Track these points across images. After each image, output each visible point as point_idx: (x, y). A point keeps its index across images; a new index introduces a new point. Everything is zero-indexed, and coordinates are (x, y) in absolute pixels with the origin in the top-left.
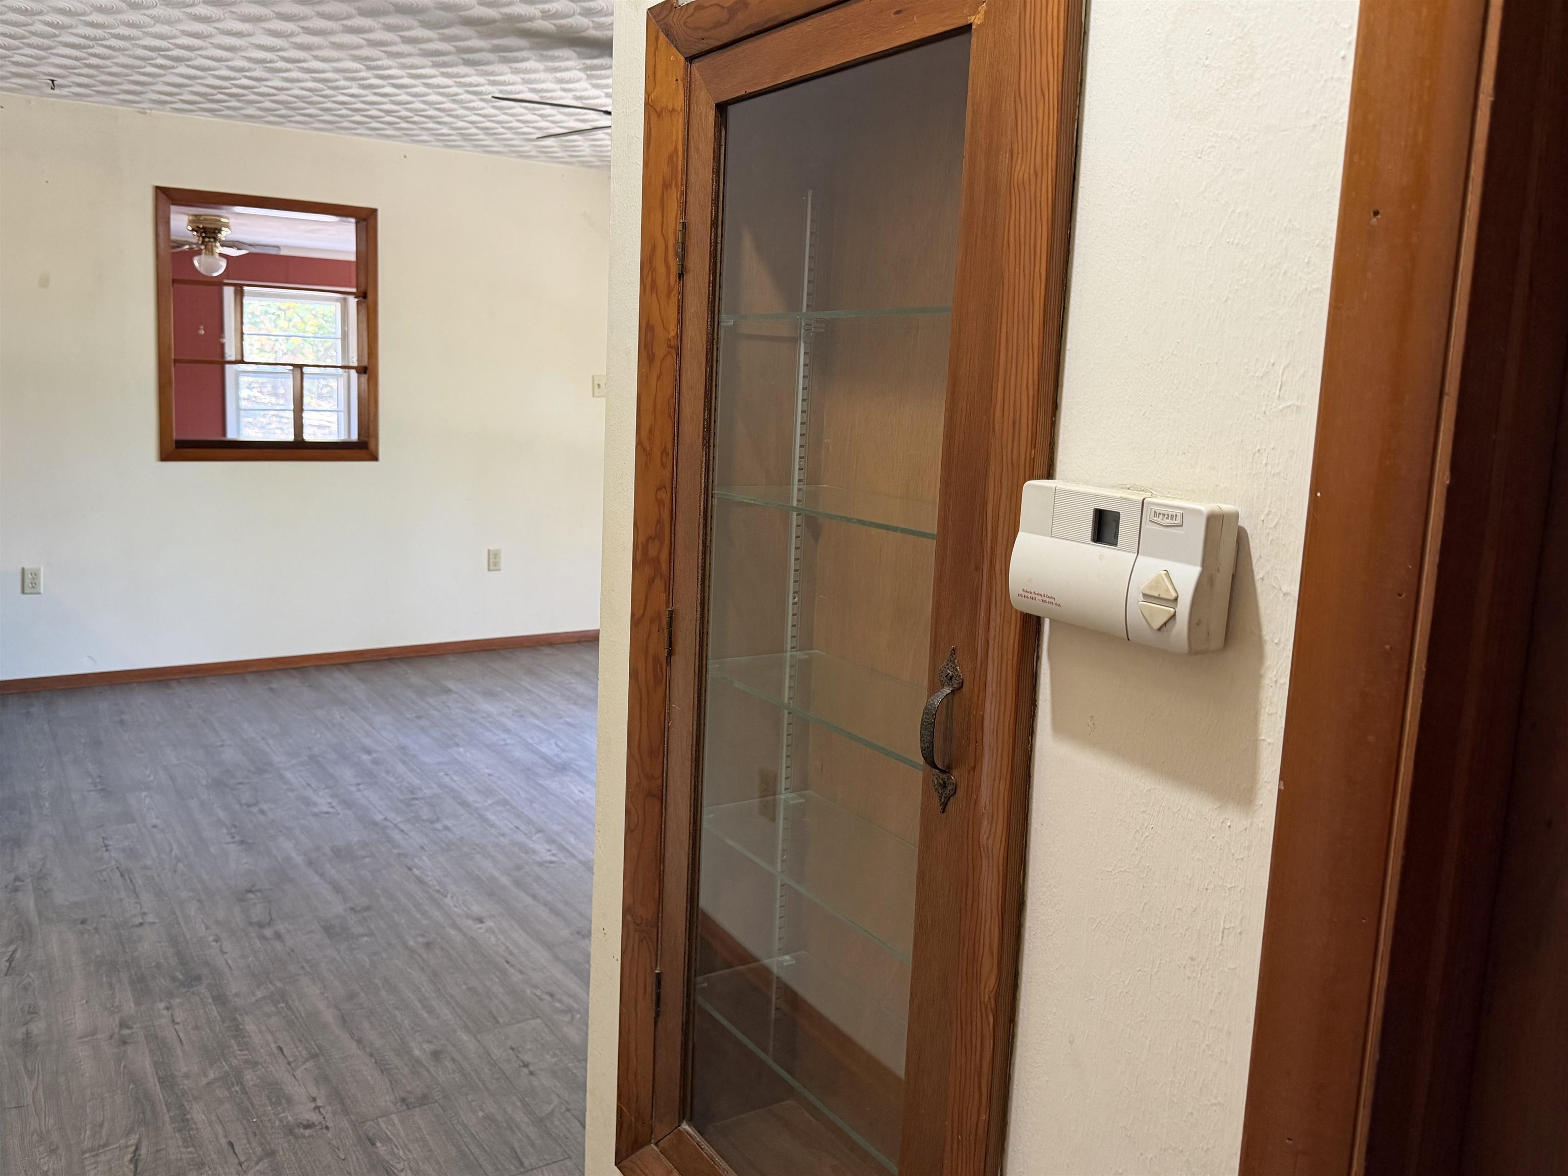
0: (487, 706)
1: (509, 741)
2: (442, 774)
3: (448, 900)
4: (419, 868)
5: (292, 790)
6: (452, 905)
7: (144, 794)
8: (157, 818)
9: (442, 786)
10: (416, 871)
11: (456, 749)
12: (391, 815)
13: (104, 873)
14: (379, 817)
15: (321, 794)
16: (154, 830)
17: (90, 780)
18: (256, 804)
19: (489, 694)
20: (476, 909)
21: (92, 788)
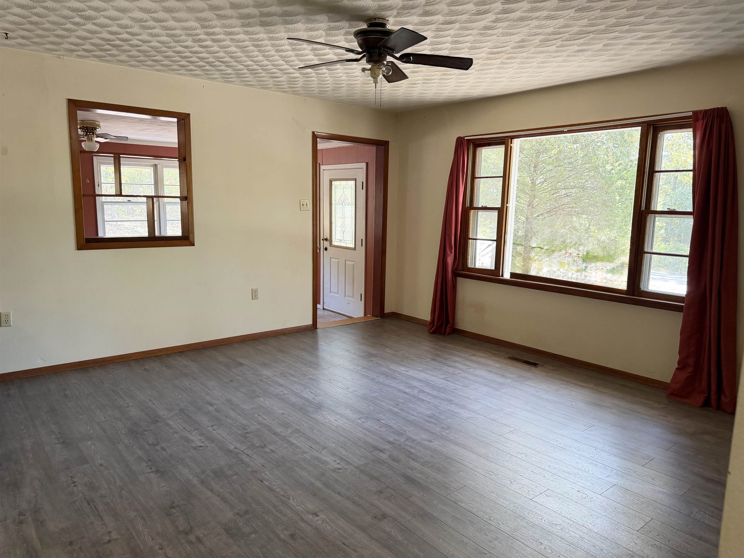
0: (266, 372)
1: (285, 392)
2: (256, 415)
3: (291, 501)
4: (267, 480)
5: (176, 433)
6: (295, 504)
7: (89, 442)
8: (101, 459)
9: (260, 423)
10: (266, 483)
11: (258, 399)
12: (238, 446)
13: (77, 504)
14: (232, 447)
15: (193, 434)
16: (101, 467)
17: (54, 437)
18: (158, 444)
19: (265, 365)
20: (310, 506)
21: (57, 442)
